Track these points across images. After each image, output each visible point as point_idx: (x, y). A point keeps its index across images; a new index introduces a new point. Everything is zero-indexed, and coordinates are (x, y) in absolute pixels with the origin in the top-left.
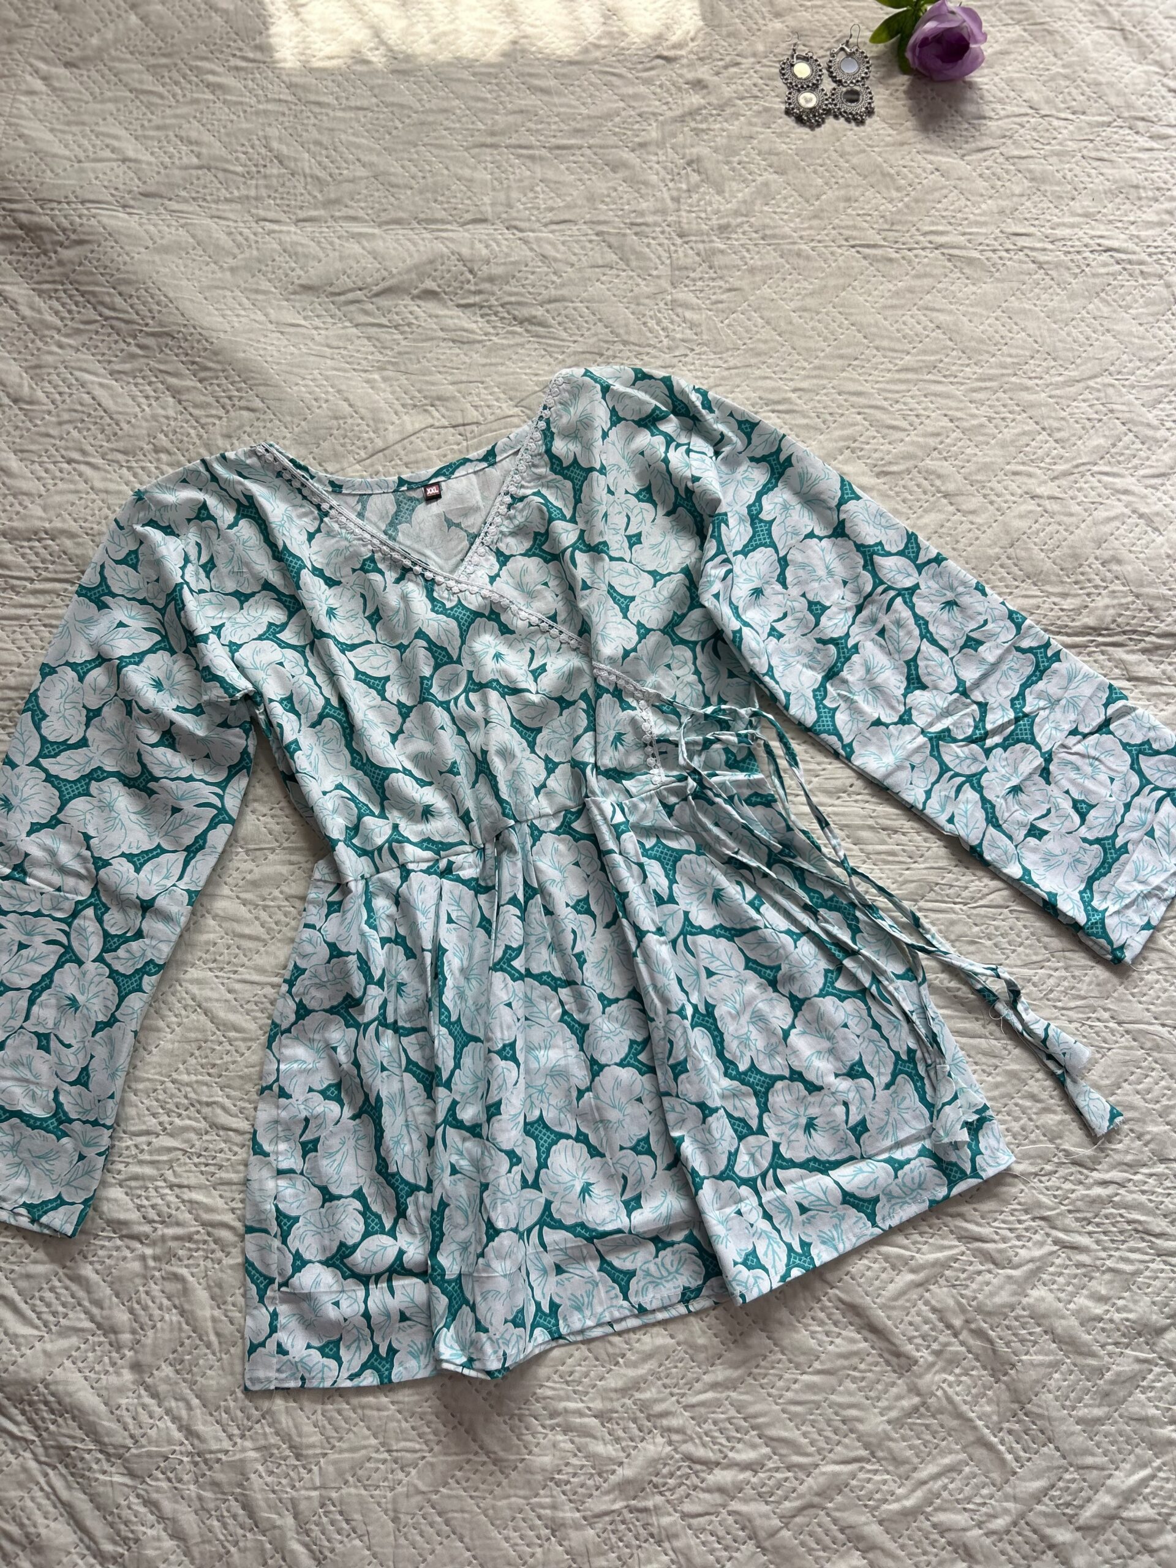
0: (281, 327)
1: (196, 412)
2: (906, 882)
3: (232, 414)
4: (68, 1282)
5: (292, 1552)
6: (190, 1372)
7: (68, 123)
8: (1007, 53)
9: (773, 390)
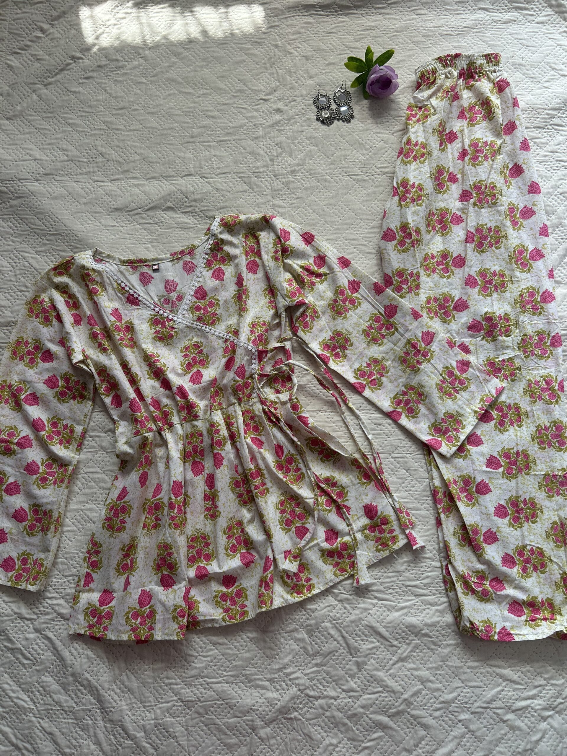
0: (107, 227)
2: (386, 446)
5: (144, 747)
7: (10, 145)
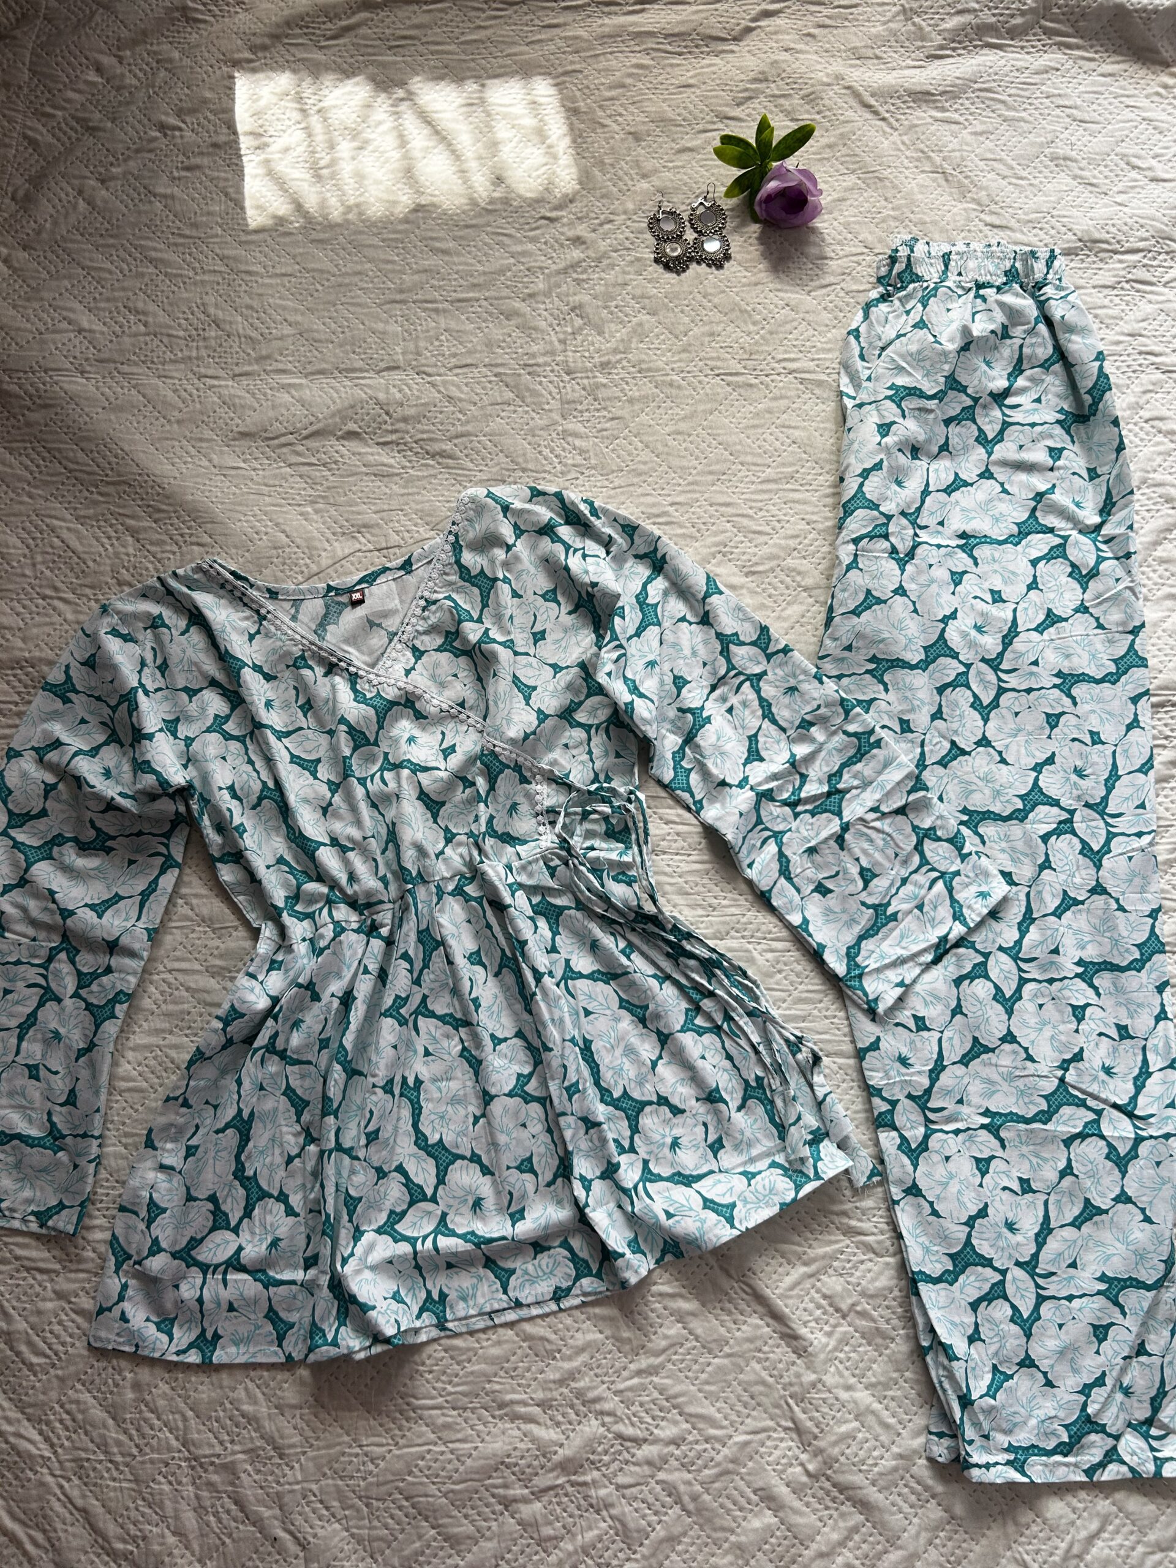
0: (224, 471)
1: (153, 549)
3: (184, 548)
4: (74, 1316)
5: (278, 1539)
6: (183, 1388)
7: (29, 300)
8: (844, 200)
9: (654, 505)
